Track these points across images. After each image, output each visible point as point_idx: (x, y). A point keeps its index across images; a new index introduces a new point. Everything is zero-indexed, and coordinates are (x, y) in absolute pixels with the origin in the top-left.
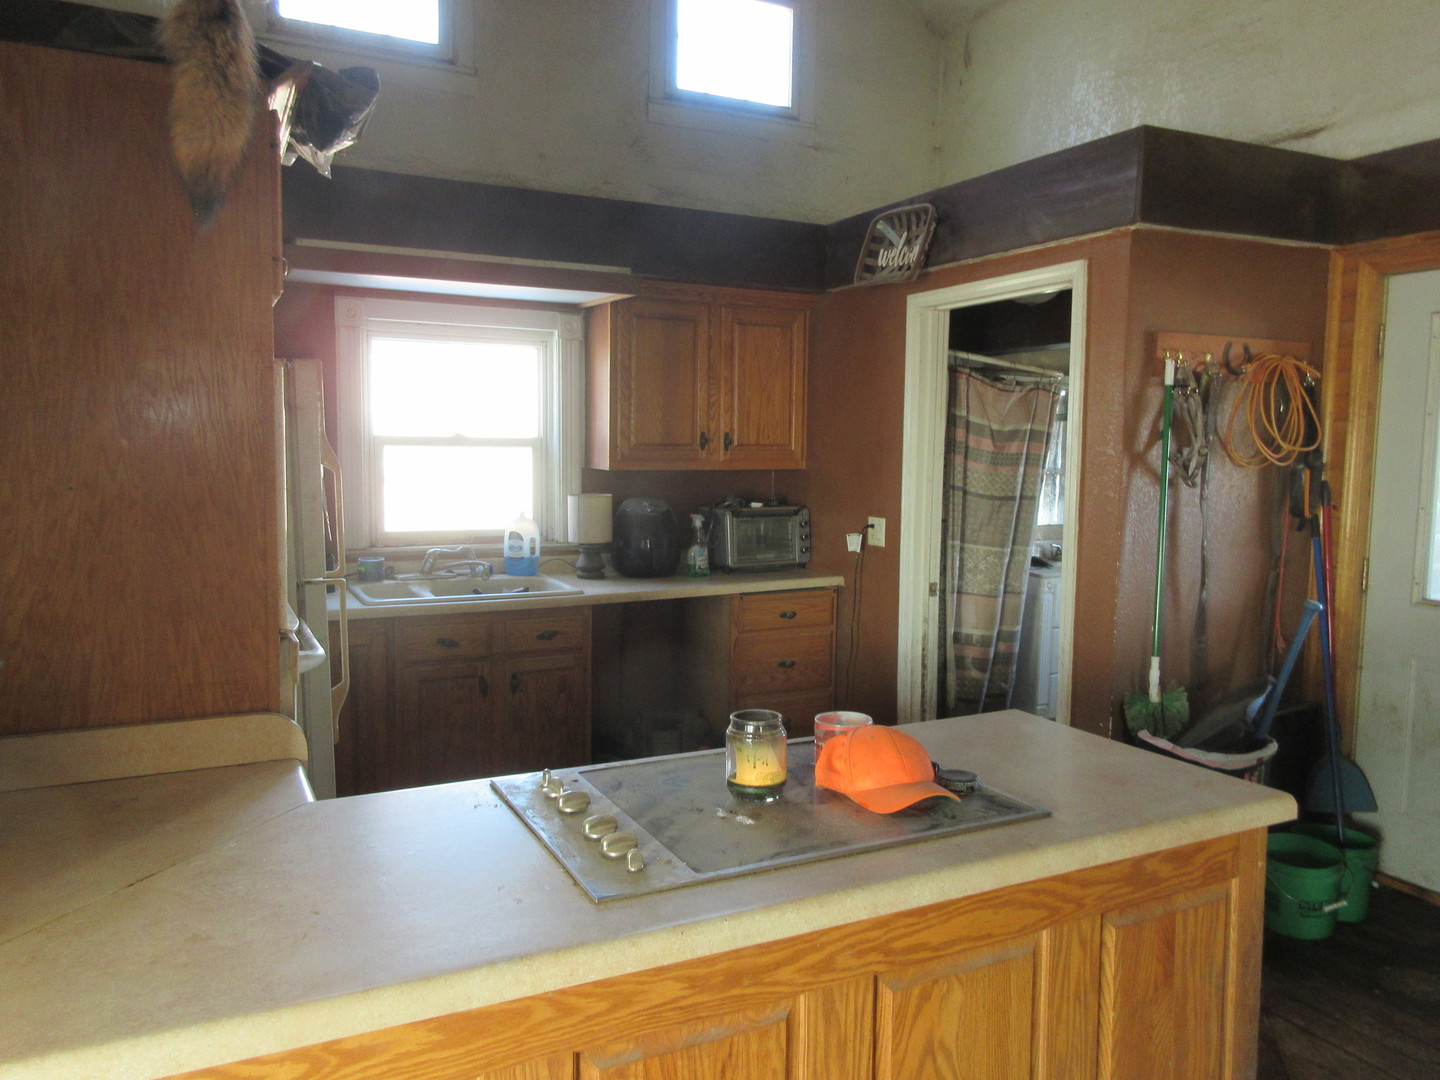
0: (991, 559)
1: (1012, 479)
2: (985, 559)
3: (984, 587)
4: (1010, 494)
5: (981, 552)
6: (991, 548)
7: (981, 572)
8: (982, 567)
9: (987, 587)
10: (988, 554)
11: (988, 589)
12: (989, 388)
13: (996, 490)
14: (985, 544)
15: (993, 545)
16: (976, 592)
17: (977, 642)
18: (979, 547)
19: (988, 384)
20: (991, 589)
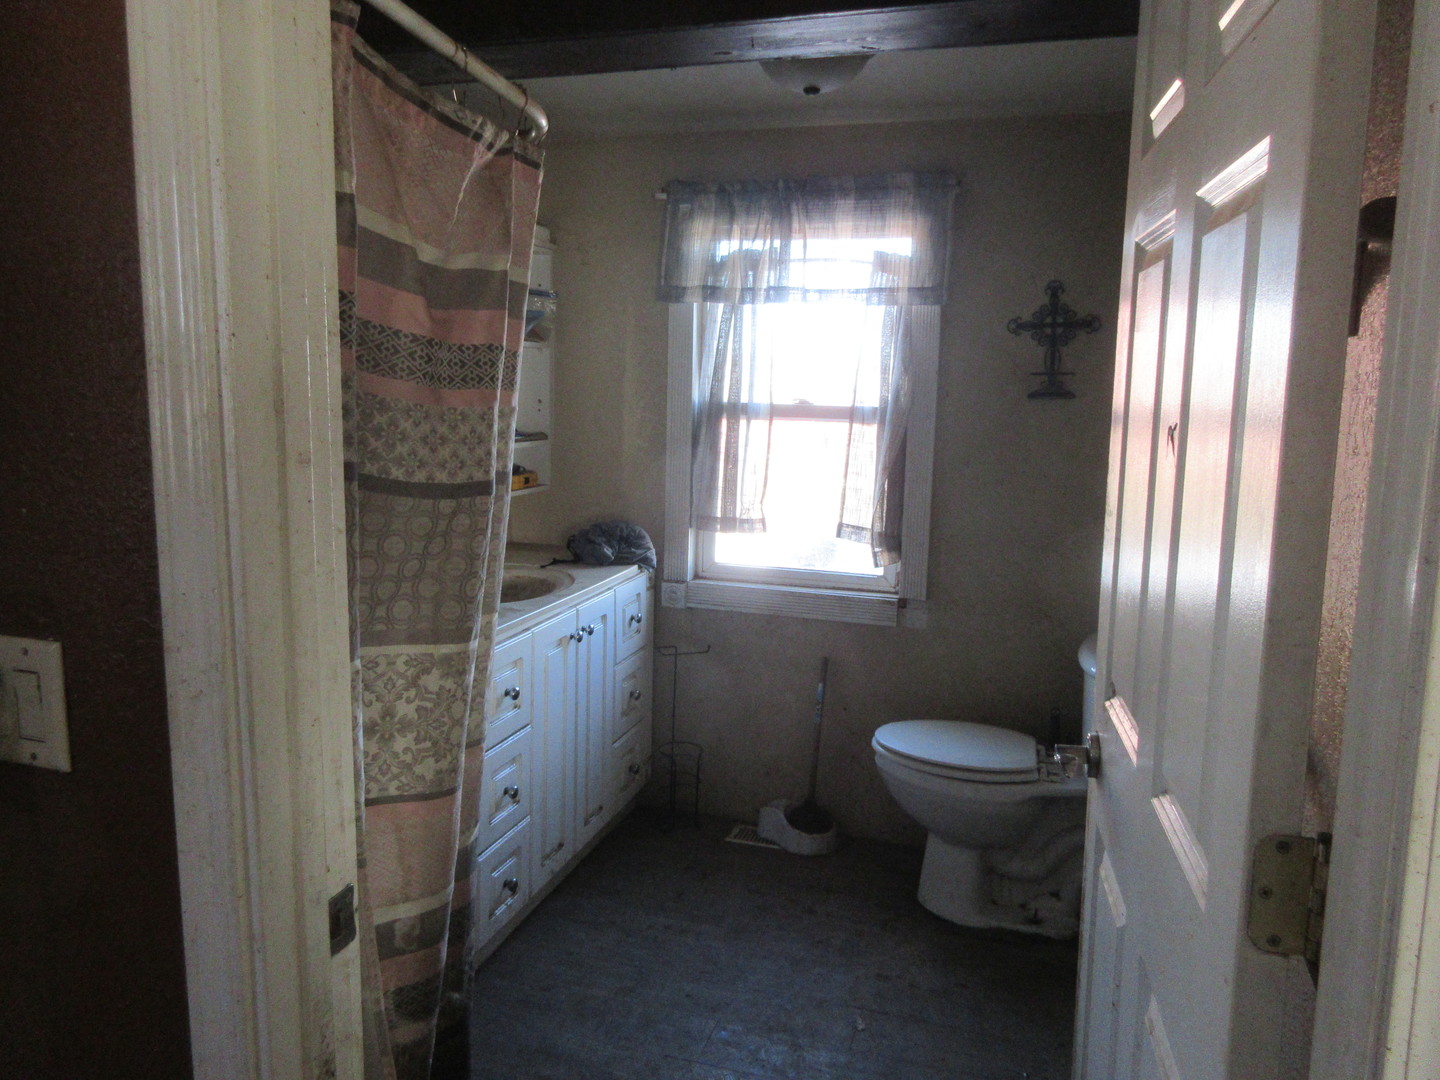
0: (433, 681)
1: (481, 428)
2: (414, 683)
3: (418, 770)
4: (479, 476)
5: (400, 666)
6: (430, 649)
7: (405, 726)
8: (405, 709)
9: (427, 769)
10: (424, 666)
11: (429, 776)
12: (413, 109)
13: (442, 465)
14: (412, 639)
15: (436, 638)
16: (393, 791)
17: (407, 937)
18: (392, 650)
19: (408, 96)
20: (439, 772)
